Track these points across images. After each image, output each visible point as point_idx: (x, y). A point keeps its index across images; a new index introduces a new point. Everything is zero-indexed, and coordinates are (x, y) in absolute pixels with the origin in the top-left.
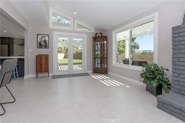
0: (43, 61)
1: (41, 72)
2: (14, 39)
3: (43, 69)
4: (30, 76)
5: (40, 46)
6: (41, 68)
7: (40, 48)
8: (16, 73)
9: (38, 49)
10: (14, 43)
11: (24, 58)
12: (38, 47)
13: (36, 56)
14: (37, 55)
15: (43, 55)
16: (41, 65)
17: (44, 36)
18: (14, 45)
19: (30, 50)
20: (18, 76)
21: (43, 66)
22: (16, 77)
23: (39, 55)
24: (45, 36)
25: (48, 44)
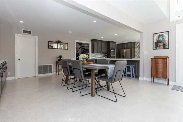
0: (160, 65)
1: (157, 77)
2: (135, 43)
3: (160, 75)
4: (145, 79)
5: (156, 47)
6: (157, 73)
7: (157, 49)
8: (133, 73)
9: (154, 50)
10: (135, 47)
11: (139, 61)
12: (154, 48)
13: (151, 58)
14: (153, 57)
15: (160, 57)
16: (157, 68)
17: (161, 34)
18: (135, 48)
19: (146, 52)
20: (134, 77)
21: (160, 70)
22: (133, 77)
23: (155, 58)
24: (163, 34)
25: (168, 44)
